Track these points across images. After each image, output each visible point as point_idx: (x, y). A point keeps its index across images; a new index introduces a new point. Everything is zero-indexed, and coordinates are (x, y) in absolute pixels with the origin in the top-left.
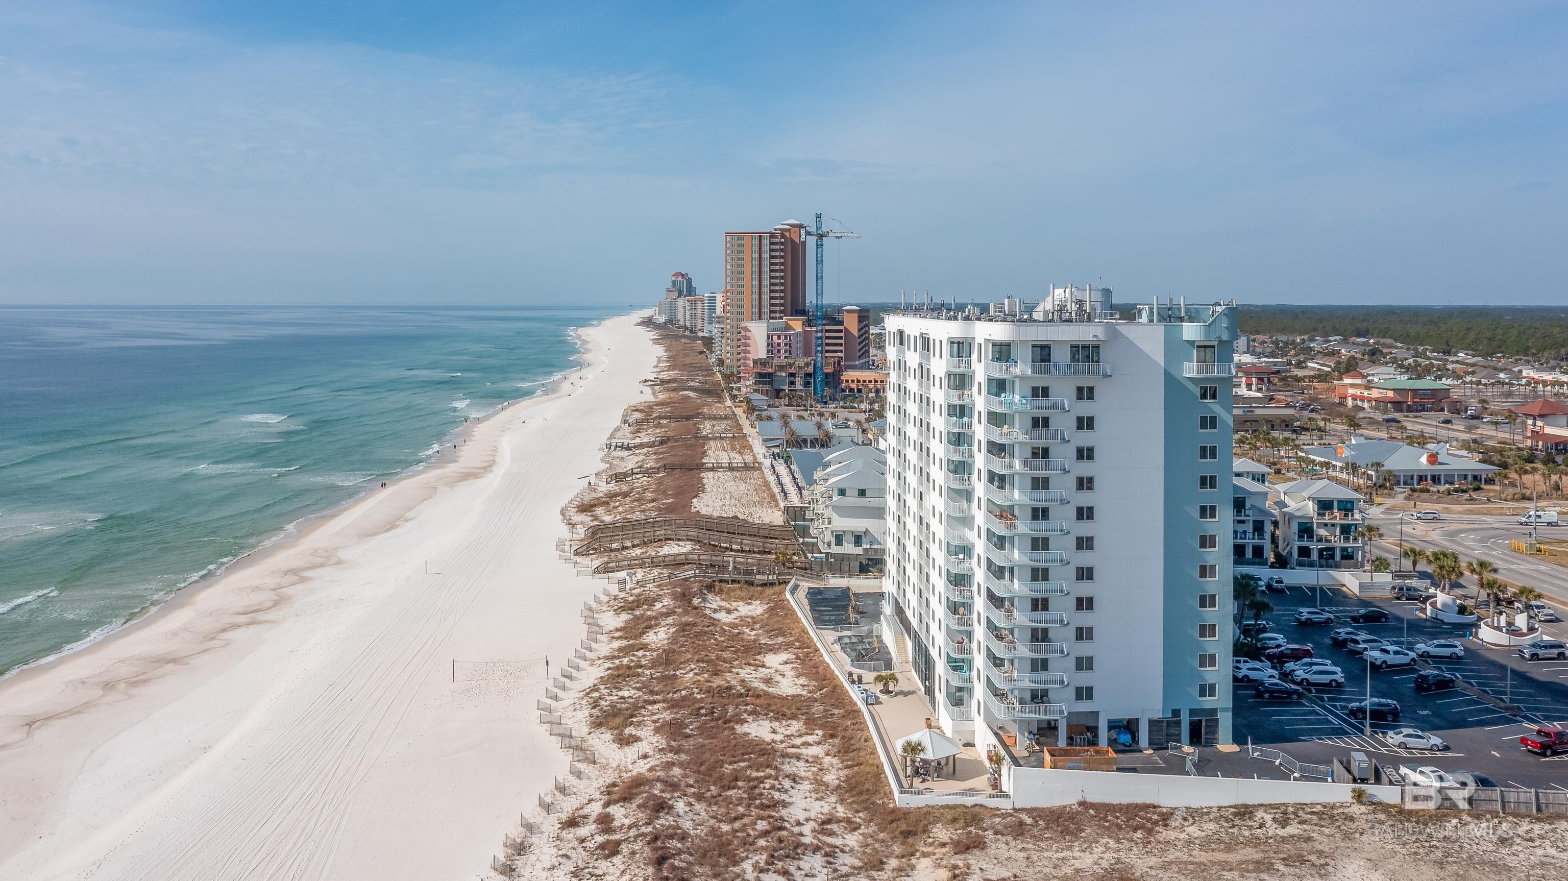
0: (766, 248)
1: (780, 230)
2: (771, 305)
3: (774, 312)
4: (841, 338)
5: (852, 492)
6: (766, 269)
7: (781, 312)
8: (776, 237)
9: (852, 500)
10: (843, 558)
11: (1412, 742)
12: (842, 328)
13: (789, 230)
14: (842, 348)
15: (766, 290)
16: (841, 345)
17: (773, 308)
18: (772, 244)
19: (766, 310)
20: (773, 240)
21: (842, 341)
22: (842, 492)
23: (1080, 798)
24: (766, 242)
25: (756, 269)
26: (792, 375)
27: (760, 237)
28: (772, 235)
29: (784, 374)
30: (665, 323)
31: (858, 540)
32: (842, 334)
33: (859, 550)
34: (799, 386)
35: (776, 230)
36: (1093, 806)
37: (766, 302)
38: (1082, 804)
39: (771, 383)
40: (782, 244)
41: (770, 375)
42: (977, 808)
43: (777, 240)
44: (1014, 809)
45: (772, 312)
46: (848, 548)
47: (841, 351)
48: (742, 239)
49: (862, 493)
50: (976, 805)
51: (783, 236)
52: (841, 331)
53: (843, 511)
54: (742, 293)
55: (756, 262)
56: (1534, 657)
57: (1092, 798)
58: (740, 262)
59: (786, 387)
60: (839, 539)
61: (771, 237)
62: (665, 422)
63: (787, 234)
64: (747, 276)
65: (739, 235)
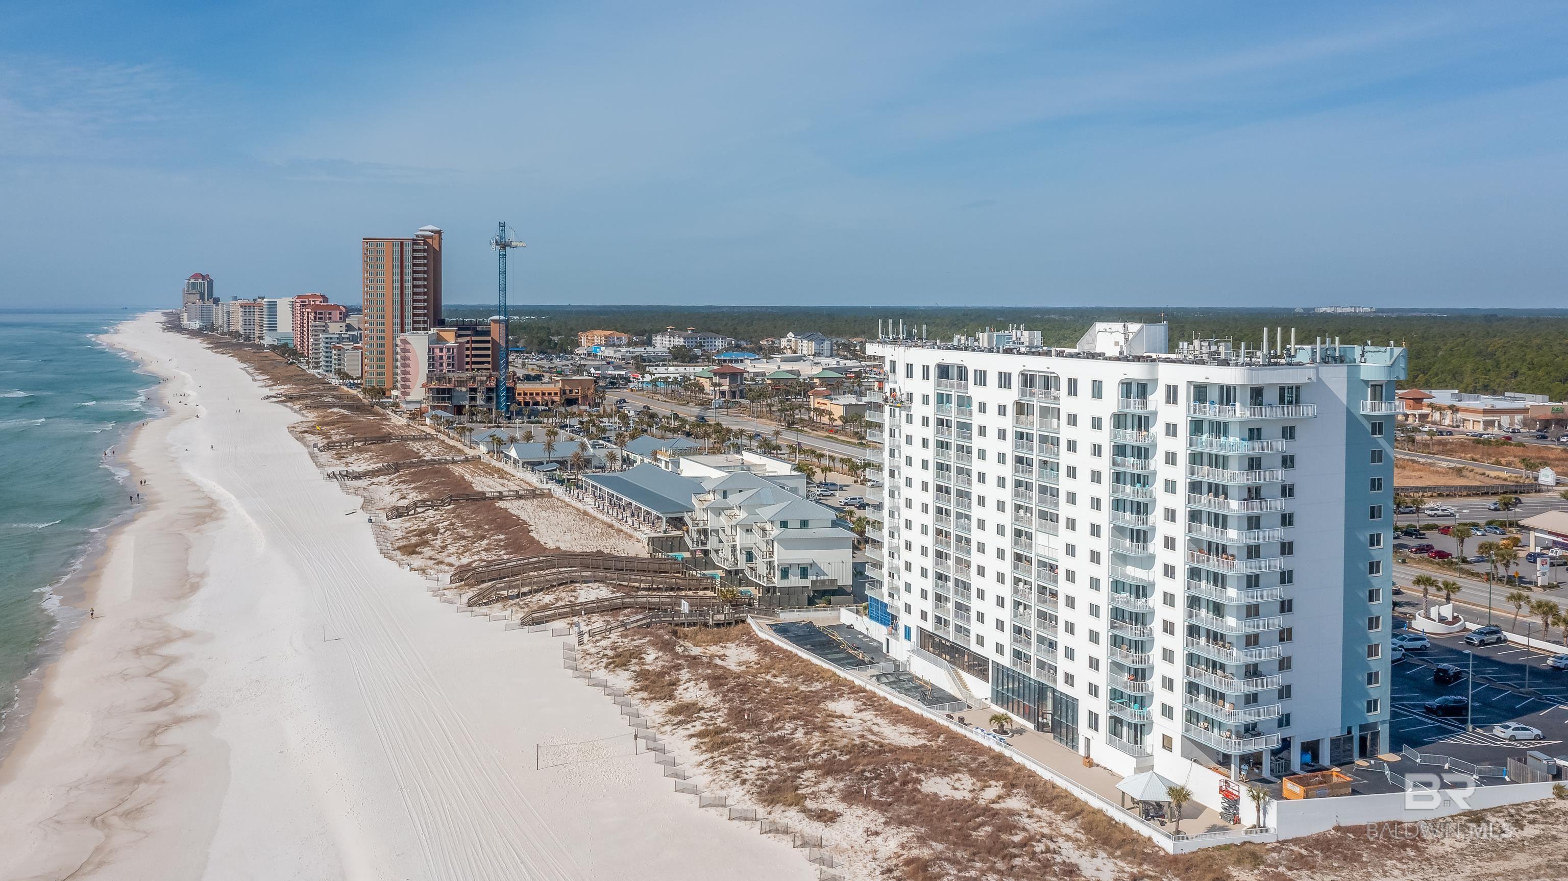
0: (408, 255)
1: (423, 236)
2: (414, 315)
3: (419, 322)
4: (488, 349)
5: (794, 524)
6: (408, 277)
7: (425, 322)
8: (419, 244)
9: (795, 532)
10: (788, 591)
11: (1520, 734)
12: (489, 338)
13: (431, 237)
14: (490, 359)
15: (408, 299)
16: (488, 356)
17: (416, 319)
18: (414, 251)
19: (408, 320)
20: (416, 247)
21: (490, 352)
22: (784, 524)
23: (1335, 824)
24: (408, 249)
25: (398, 277)
26: (473, 390)
27: (402, 243)
28: (415, 242)
29: (464, 389)
30: (201, 329)
31: (804, 573)
32: (490, 345)
33: (807, 583)
34: (480, 401)
35: (417, 236)
36: (1348, 829)
37: (408, 313)
38: (1338, 828)
39: (450, 399)
40: (424, 251)
41: (449, 391)
42: (1247, 845)
43: (421, 247)
44: (1278, 842)
45: (414, 322)
46: (795, 581)
47: (489, 363)
48: (382, 245)
49: (804, 524)
50: (1245, 843)
51: (425, 243)
52: (488, 342)
53: (788, 544)
54: (382, 302)
55: (398, 270)
56: (1482, 643)
57: (1345, 823)
58: (380, 270)
59: (466, 403)
60: (785, 574)
61: (414, 244)
62: (359, 444)
63: (430, 241)
64: (387, 285)
65: (380, 242)
